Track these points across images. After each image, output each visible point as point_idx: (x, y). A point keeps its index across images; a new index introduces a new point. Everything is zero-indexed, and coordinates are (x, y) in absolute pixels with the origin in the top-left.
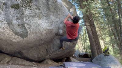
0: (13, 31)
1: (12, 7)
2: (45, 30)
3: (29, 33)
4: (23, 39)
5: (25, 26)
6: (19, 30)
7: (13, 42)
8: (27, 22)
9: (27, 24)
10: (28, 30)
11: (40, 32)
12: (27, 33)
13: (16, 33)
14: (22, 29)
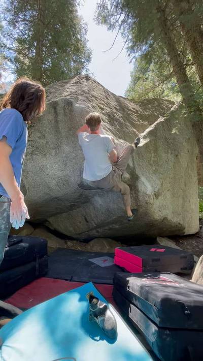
2: (54, 179)
3: (26, 187)
12: (24, 186)
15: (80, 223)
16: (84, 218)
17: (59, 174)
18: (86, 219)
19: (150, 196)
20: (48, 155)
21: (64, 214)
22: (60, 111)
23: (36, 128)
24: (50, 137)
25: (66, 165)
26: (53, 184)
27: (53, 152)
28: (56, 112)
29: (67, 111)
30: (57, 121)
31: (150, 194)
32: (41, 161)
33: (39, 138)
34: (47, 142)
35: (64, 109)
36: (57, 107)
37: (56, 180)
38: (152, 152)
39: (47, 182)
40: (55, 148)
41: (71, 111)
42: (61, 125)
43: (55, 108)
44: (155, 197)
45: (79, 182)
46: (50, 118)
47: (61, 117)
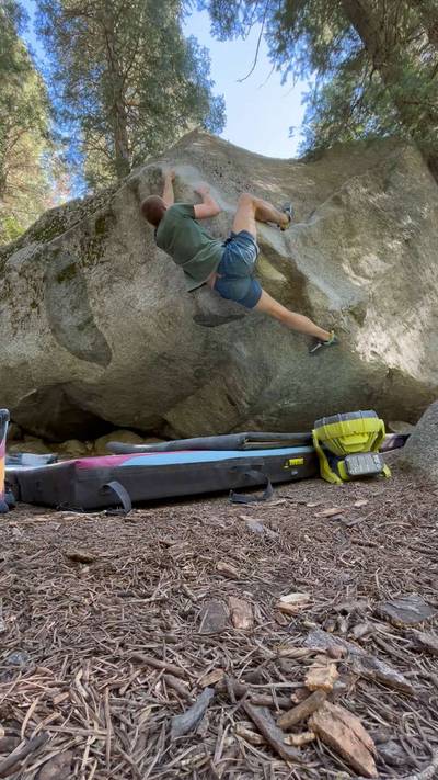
0: (69, 349)
1: (60, 279)
2: (151, 317)
3: (110, 344)
4: (105, 367)
5: (94, 326)
6: (85, 342)
7: (87, 384)
8: (97, 308)
9: (100, 316)
10: (106, 335)
11: (136, 329)
12: (105, 344)
13: (80, 355)
14: (92, 337)
15: (221, 410)
16: (225, 398)
17: (157, 304)
18: (229, 398)
19: (338, 314)
20: (135, 277)
21: (190, 398)
22: (144, 191)
24: (135, 245)
26: (150, 326)
27: (143, 270)
28: (138, 197)
31: (337, 309)
32: (125, 291)
33: (119, 252)
34: (132, 255)
36: (139, 187)
37: (155, 317)
38: (341, 237)
40: (145, 262)
43: (135, 191)
44: (352, 320)
45: (193, 312)
46: (131, 212)
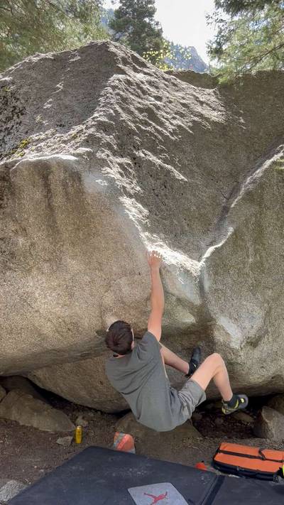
17: (60, 311)
19: (238, 351)
20: (35, 272)
22: (57, 188)
23: (8, 210)
24: (39, 236)
25: (71, 295)
26: (48, 329)
27: (46, 267)
28: (47, 186)
29: (70, 190)
30: (50, 207)
31: (237, 347)
32: (22, 283)
33: (15, 233)
34: (33, 245)
35: (65, 186)
36: (50, 177)
37: (54, 321)
39: (36, 325)
40: (49, 260)
41: (80, 192)
42: (60, 217)
43: (45, 178)
44: (249, 349)
45: (98, 328)
46: (37, 197)
47: (58, 200)
